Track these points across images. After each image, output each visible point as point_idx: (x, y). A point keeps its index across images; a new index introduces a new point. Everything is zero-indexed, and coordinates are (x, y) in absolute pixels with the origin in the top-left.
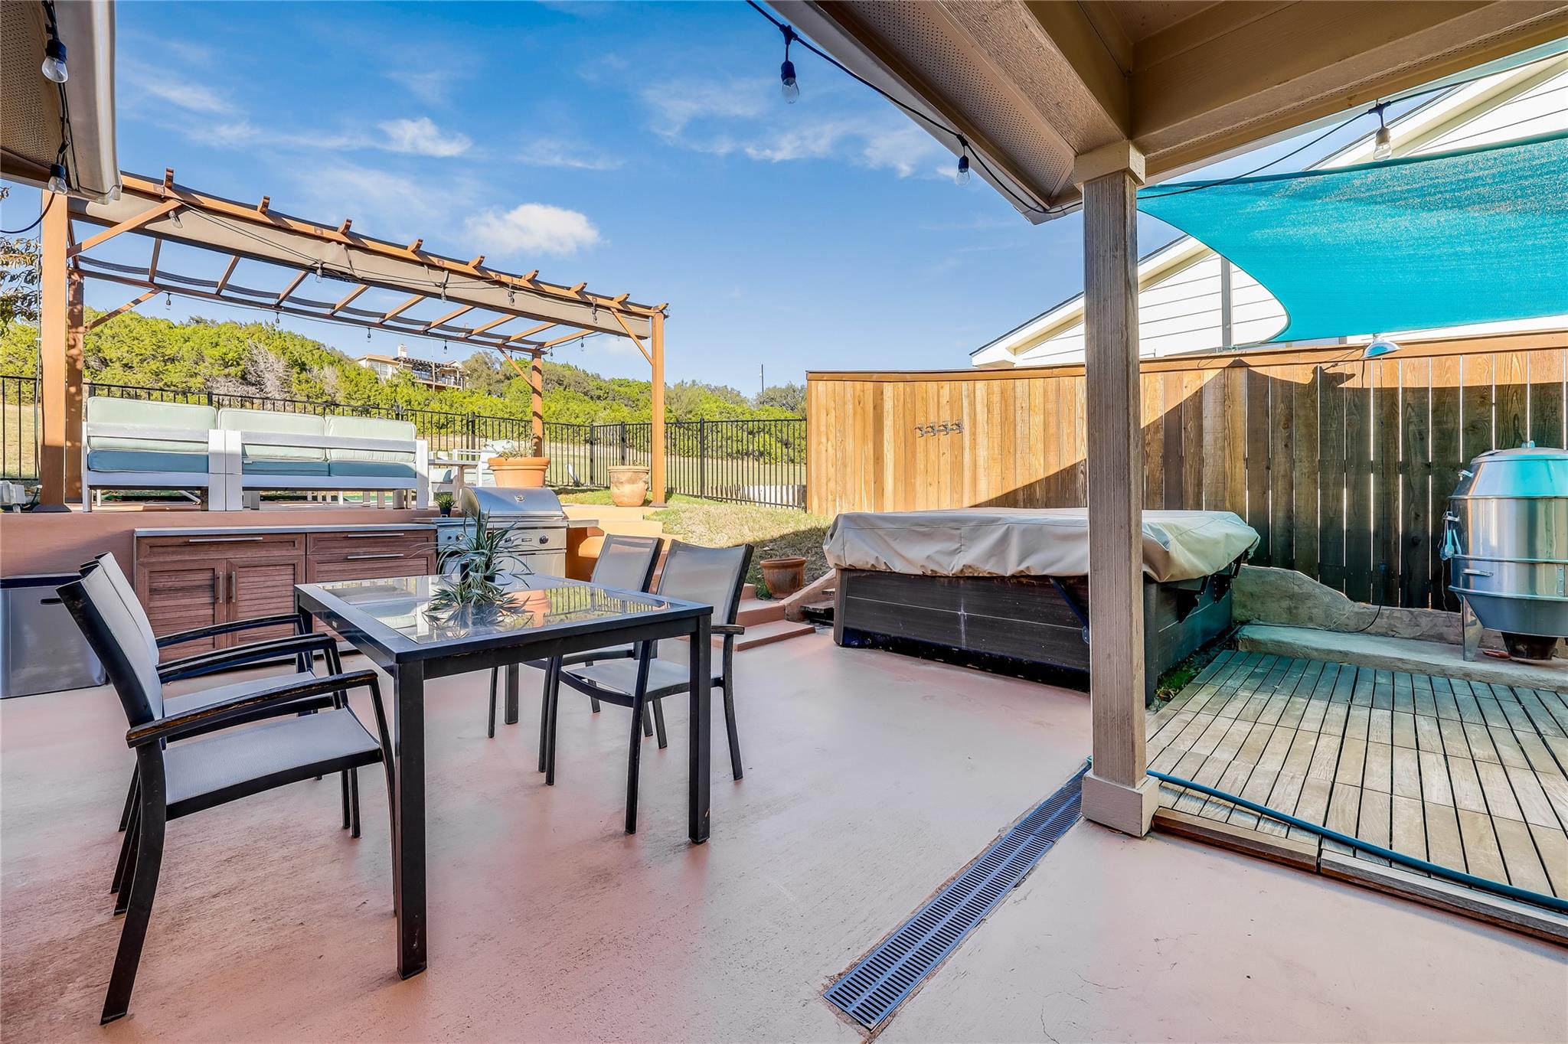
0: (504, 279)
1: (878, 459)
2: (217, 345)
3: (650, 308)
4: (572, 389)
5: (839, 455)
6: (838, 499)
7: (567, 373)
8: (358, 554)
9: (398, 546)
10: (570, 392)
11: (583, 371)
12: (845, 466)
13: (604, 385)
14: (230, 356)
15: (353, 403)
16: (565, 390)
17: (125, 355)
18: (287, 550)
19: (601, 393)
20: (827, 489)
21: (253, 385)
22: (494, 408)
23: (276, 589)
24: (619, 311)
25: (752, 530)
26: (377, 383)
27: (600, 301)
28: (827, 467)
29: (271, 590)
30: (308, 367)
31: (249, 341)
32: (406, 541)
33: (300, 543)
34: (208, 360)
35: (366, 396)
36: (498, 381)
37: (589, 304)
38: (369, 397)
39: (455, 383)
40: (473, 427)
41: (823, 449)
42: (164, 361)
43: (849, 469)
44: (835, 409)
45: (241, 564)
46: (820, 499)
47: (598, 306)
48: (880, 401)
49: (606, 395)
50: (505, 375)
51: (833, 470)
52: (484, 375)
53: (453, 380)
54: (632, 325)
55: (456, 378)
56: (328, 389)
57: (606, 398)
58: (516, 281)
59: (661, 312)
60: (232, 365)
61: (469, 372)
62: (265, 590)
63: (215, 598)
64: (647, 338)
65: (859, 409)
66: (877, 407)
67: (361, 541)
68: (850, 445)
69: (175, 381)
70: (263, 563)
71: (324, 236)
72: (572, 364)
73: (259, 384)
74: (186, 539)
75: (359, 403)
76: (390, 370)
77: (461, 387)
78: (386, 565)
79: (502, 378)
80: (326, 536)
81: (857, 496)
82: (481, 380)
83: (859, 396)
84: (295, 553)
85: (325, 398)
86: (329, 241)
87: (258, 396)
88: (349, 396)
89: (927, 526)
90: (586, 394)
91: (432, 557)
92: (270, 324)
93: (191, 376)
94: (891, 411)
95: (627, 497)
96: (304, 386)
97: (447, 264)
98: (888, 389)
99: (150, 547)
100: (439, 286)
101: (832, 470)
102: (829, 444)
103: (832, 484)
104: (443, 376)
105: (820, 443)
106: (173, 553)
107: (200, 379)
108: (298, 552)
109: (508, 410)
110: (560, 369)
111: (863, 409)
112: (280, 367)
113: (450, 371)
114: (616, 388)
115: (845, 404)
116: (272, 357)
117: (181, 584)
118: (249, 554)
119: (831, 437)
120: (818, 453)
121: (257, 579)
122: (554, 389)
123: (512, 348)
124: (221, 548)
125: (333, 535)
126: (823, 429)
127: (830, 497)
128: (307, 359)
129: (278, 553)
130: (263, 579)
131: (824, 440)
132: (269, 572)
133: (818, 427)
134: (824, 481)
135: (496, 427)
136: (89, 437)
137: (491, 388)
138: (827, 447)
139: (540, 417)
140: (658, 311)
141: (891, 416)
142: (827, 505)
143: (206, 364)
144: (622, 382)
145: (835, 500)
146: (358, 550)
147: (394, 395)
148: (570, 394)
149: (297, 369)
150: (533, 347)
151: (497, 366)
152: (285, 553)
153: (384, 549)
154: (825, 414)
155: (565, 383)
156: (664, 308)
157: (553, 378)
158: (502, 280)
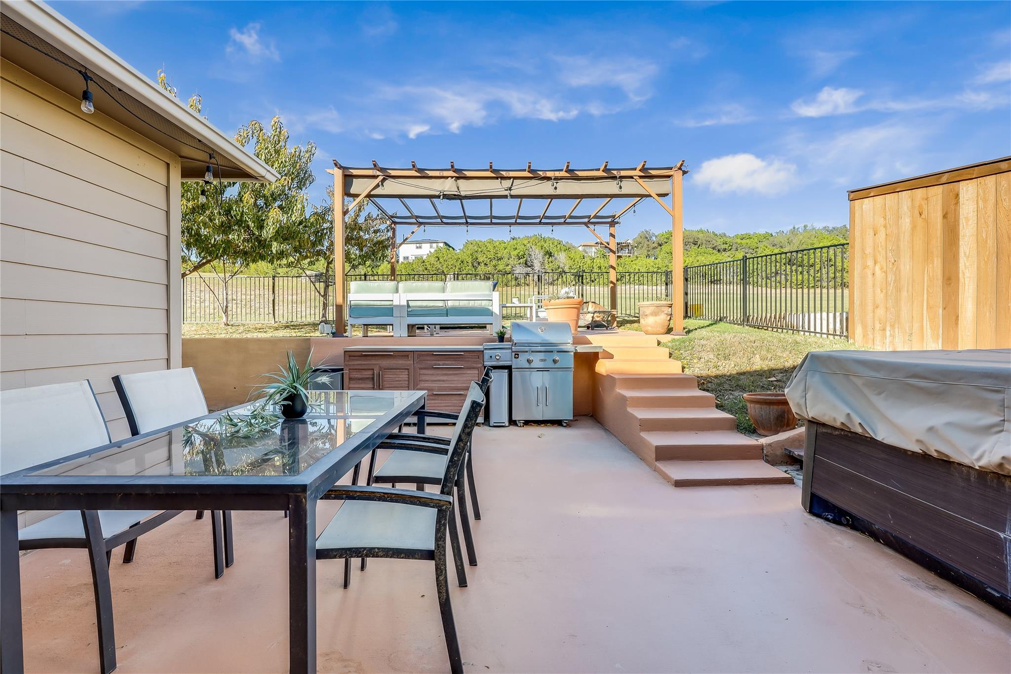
0: (549, 174)
1: (950, 279)
2: (516, 249)
3: (671, 168)
4: (704, 246)
5: (891, 277)
6: (888, 328)
7: (701, 235)
8: (439, 365)
9: (462, 361)
10: (702, 249)
11: (713, 232)
12: (898, 290)
13: (728, 240)
14: (520, 254)
15: (572, 271)
16: (698, 248)
17: (485, 259)
18: (405, 360)
19: (726, 246)
20: (874, 316)
21: (530, 267)
22: (648, 266)
23: (400, 383)
24: (641, 177)
25: (763, 359)
26: (584, 258)
27: (623, 173)
28: (874, 292)
29: (398, 383)
30: (553, 254)
31: (528, 245)
32: (466, 358)
33: (411, 357)
34: (513, 257)
35: (578, 266)
36: (654, 248)
37: (614, 178)
38: (580, 267)
39: (628, 253)
40: (582, 279)
41: (869, 273)
42: (498, 260)
43: (904, 294)
44: (885, 227)
45: (386, 368)
46: (865, 327)
47: (622, 177)
48: (953, 207)
49: (730, 248)
50: (659, 243)
51: (882, 296)
52: (645, 245)
53: (627, 251)
54: (652, 187)
55: (629, 249)
56: (562, 265)
57: (730, 249)
58: (557, 174)
59: (680, 169)
60: (521, 258)
61: (636, 245)
62: (395, 383)
63: (374, 384)
64: (668, 194)
65: (920, 222)
66: (949, 216)
67: (442, 357)
68: (906, 266)
69: (501, 268)
70: (394, 367)
71: (444, 175)
72: (704, 228)
73: (531, 266)
74: (360, 353)
75: (575, 271)
76: (594, 249)
77: (632, 255)
78: (455, 372)
79: (657, 245)
80: (423, 353)
81: (916, 325)
82: (644, 248)
83: (920, 206)
84: (409, 362)
85: (560, 270)
86: (447, 177)
87: (531, 272)
88: (571, 268)
89: (935, 380)
90: (714, 248)
91: (481, 369)
92: (540, 234)
93: (507, 266)
94: (972, 216)
95: (651, 327)
96: (550, 264)
97: (512, 174)
98: (967, 190)
99: (349, 356)
100: (507, 190)
101: (880, 296)
102: (877, 268)
103: (880, 312)
104: (622, 249)
105: (865, 267)
106: (357, 360)
107: (510, 267)
108: (410, 362)
109: (657, 266)
110: (695, 234)
111: (926, 221)
112: (540, 256)
113: (625, 246)
114: (739, 241)
115: (899, 217)
116: (537, 252)
117: (360, 376)
118: (388, 362)
119: (880, 259)
120: (863, 277)
121: (392, 376)
122: (691, 248)
123: (595, 223)
124: (376, 358)
125: (426, 353)
126: (869, 250)
127: (878, 326)
128: (553, 250)
129: (401, 362)
130: (394, 376)
131: (870, 263)
132: (397, 372)
133: (863, 250)
134: (870, 308)
135: (650, 278)
136: (350, 301)
137: (649, 253)
138: (874, 270)
139: (614, 268)
140: (677, 169)
141: (973, 222)
142: (873, 334)
143: (512, 259)
144: (744, 236)
145: (884, 330)
146: (440, 362)
147: (592, 264)
148: (702, 250)
149: (547, 256)
150: (609, 220)
151: (654, 238)
152: (404, 362)
153: (453, 362)
154: (872, 234)
155: (699, 243)
156: (682, 165)
157: (690, 240)
158: (547, 176)
